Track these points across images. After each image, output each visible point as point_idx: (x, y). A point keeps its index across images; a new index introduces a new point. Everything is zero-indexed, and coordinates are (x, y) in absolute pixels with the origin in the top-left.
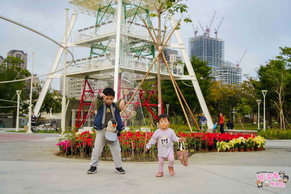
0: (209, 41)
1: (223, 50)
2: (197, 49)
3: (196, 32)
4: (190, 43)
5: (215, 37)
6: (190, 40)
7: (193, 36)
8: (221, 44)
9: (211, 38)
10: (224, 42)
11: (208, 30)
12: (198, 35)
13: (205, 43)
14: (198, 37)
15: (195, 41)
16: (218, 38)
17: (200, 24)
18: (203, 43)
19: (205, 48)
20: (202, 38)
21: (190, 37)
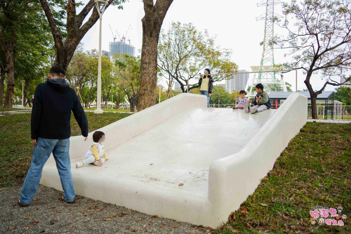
0: (125, 46)
1: (134, 53)
2: (116, 51)
3: (115, 39)
4: (110, 46)
5: (129, 44)
6: (110, 44)
7: (113, 41)
8: (133, 49)
9: (126, 44)
10: (135, 48)
11: (124, 38)
12: (116, 40)
13: (122, 48)
14: (116, 42)
15: (114, 45)
16: (131, 45)
17: (118, 33)
18: (120, 47)
19: (122, 51)
20: (120, 44)
21: (110, 42)
